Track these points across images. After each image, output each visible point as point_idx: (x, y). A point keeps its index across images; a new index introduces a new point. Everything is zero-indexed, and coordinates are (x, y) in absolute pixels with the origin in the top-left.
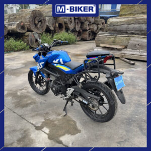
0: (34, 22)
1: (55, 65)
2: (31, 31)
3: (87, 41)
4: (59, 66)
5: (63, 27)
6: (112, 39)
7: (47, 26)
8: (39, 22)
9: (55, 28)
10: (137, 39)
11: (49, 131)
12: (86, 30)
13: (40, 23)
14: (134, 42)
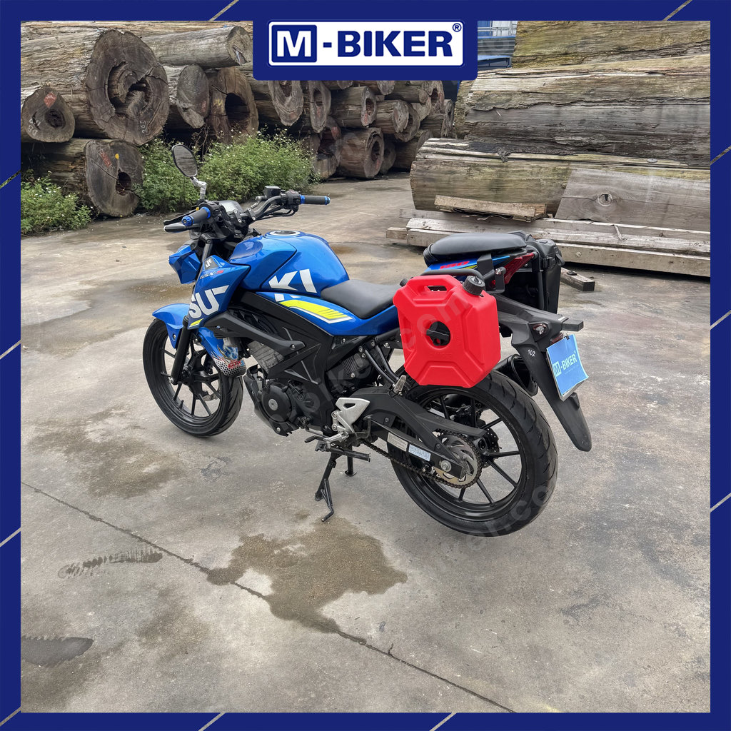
0: (111, 87)
1: (279, 297)
2: (98, 135)
3: (364, 179)
4: (295, 303)
5: (247, 114)
6: (488, 174)
7: (173, 108)
8: (134, 88)
9: (208, 118)
10: (600, 173)
11: (273, 586)
12: (359, 129)
13: (138, 95)
14: (585, 186)
